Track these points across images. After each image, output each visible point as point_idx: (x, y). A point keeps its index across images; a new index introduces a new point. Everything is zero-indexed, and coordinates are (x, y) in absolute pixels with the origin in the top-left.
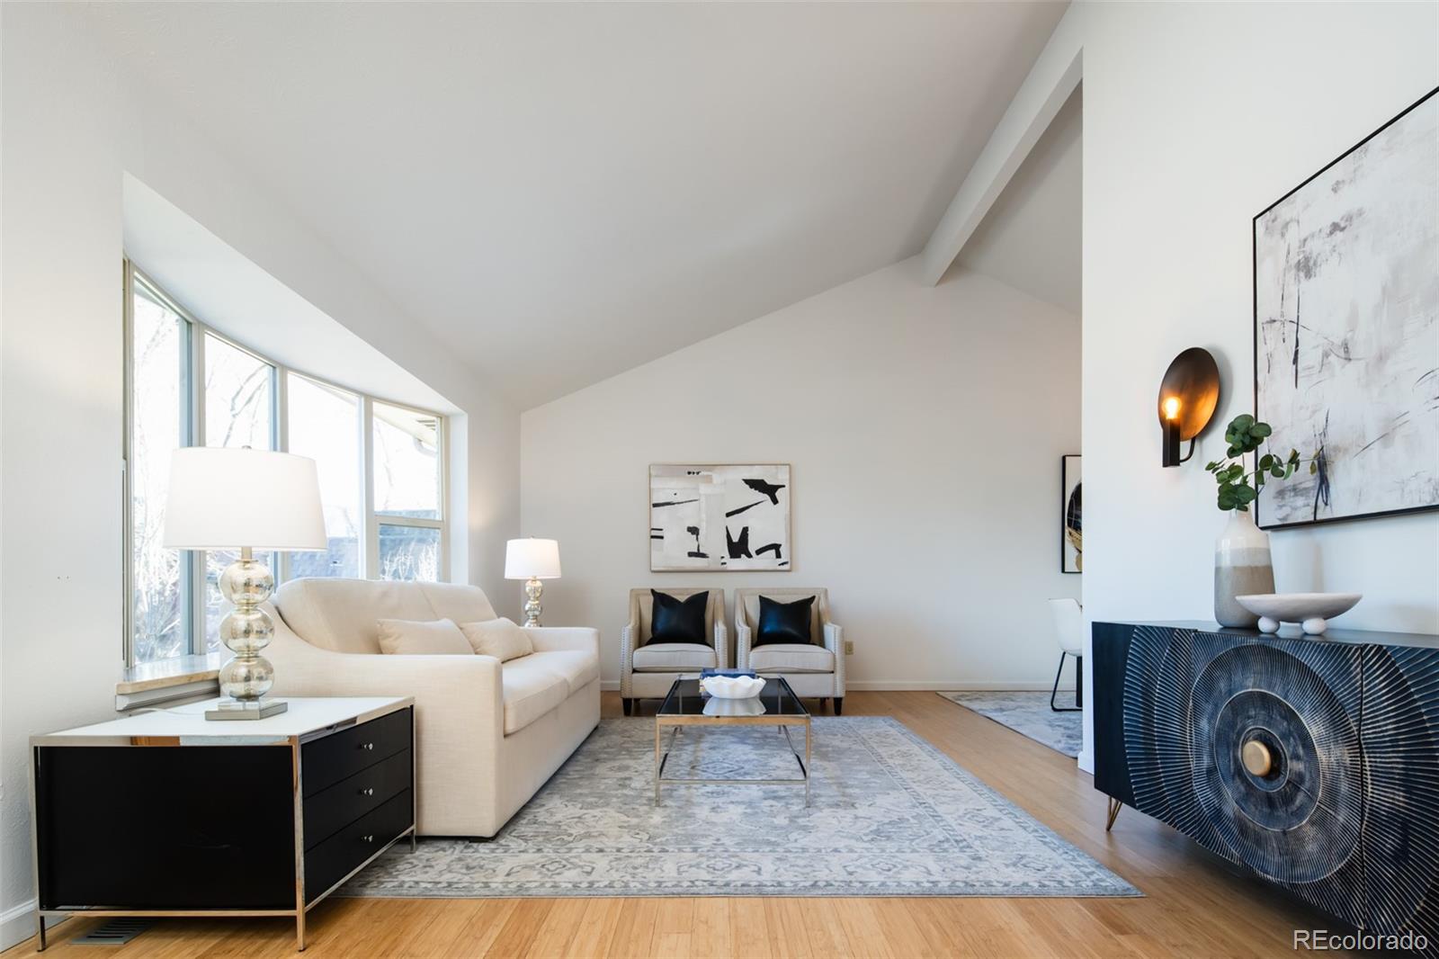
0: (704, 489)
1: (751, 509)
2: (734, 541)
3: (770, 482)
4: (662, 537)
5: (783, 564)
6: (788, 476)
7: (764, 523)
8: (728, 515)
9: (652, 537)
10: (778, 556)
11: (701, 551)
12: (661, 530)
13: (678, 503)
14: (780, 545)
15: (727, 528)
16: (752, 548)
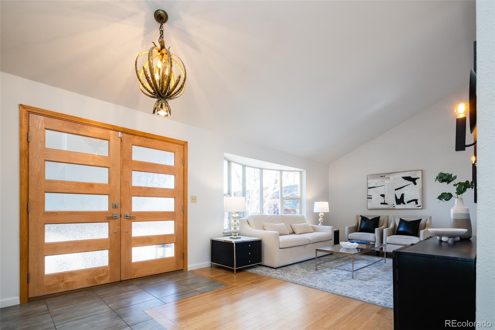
0: (387, 181)
1: (405, 187)
2: (398, 199)
3: (413, 177)
4: (371, 198)
5: (419, 206)
6: (421, 174)
7: (411, 192)
8: (396, 190)
9: (368, 198)
10: (417, 203)
11: (385, 202)
12: (371, 196)
13: (377, 187)
14: (417, 200)
15: (395, 194)
16: (406, 200)
